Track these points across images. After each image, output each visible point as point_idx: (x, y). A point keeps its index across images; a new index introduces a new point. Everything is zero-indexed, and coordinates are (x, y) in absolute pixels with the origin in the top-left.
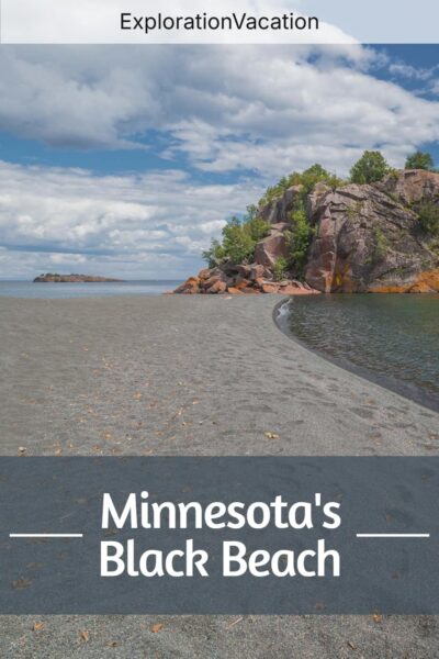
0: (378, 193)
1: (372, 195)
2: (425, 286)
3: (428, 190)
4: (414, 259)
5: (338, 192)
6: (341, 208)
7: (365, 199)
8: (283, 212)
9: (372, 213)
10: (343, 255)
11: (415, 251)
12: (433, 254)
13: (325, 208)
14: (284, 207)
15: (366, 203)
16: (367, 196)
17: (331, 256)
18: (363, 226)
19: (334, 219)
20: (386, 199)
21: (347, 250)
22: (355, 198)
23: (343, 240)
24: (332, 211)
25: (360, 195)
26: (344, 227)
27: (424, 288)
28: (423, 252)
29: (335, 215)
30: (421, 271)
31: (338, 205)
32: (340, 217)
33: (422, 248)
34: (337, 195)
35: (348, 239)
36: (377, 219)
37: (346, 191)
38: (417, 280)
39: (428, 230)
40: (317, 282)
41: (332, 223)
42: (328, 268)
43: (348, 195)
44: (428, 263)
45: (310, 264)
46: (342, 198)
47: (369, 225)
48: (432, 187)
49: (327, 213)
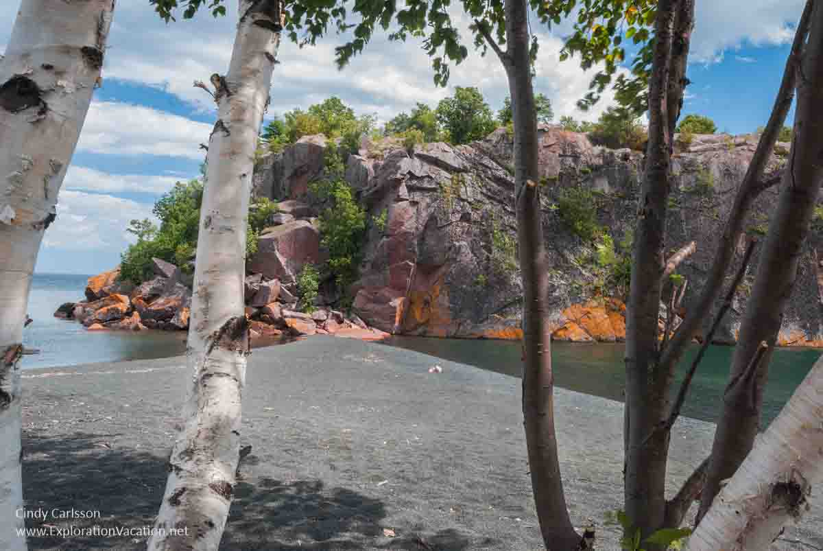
0: (486, 161)
1: (476, 165)
2: (579, 330)
3: (569, 161)
4: (556, 282)
5: (419, 156)
6: (426, 185)
7: (465, 170)
8: (285, 181)
9: (479, 197)
10: (427, 268)
11: (556, 267)
12: (586, 273)
13: (398, 182)
14: (288, 173)
15: (468, 178)
16: (468, 165)
17: (408, 268)
18: (465, 217)
19: (414, 203)
20: (501, 173)
21: (437, 260)
22: (447, 168)
23: (431, 241)
24: (411, 189)
25: (456, 163)
26: (432, 218)
27: (576, 334)
28: (569, 269)
29: (417, 196)
30: (569, 303)
31: (423, 178)
32: (424, 200)
33: (566, 261)
34: (417, 161)
35: (440, 240)
36: (489, 207)
37: (433, 154)
38: (564, 318)
39: (576, 231)
40: (377, 313)
41: (412, 210)
42: (400, 289)
43: (436, 162)
44: (579, 288)
45: (362, 281)
46: (426, 167)
47: (475, 216)
48: (576, 157)
49: (403, 190)
